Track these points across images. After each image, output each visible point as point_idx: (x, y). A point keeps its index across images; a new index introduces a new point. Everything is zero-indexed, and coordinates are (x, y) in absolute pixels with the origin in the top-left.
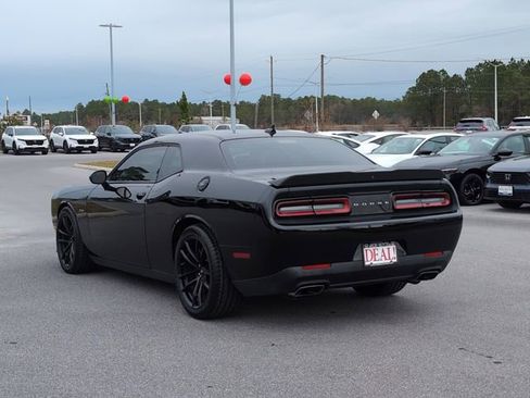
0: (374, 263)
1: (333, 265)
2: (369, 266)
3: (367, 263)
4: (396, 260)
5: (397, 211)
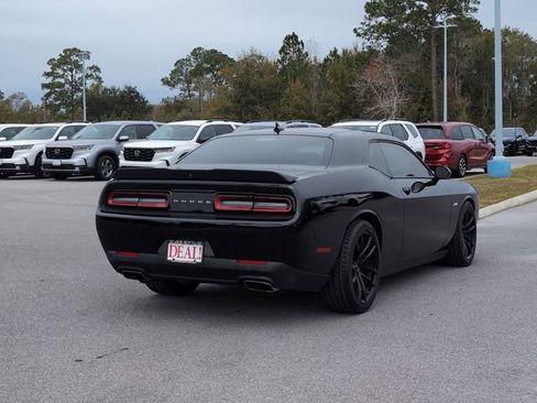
0: (177, 259)
1: (141, 254)
2: (170, 262)
3: (169, 258)
4: (200, 261)
5: (217, 211)
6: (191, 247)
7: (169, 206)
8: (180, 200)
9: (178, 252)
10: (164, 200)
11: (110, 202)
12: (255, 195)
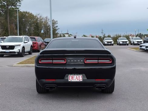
0: (72, 80)
1: (57, 80)
2: (70, 82)
3: (69, 80)
4: (82, 80)
5: (85, 64)
6: (78, 76)
7: (66, 63)
8: (71, 60)
9: (72, 78)
10: (64, 61)
11: (40, 62)
12: (98, 58)
